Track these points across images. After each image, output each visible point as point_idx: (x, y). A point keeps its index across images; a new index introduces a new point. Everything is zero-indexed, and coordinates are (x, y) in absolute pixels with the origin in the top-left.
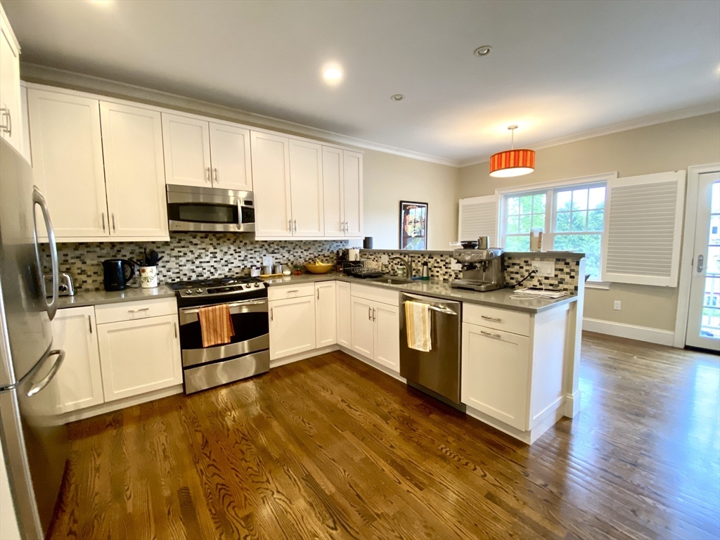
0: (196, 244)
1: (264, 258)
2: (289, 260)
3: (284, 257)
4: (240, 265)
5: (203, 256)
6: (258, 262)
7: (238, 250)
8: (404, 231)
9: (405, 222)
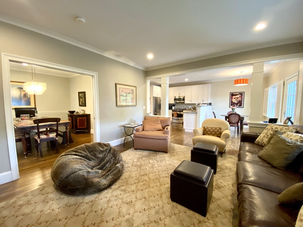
1: (189, 106)
3: (193, 106)
5: (180, 106)
7: (185, 105)
8: (231, 101)
9: (232, 98)
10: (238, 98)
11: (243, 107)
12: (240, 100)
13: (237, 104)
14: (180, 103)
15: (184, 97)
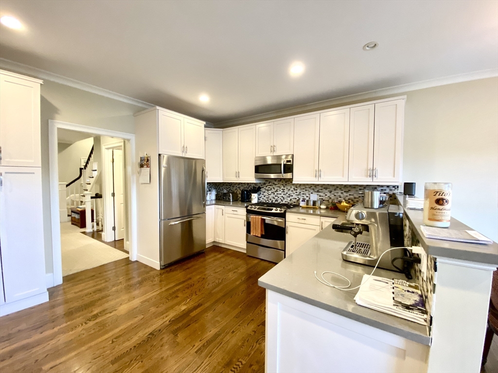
0: (276, 185)
1: (311, 195)
2: (331, 198)
3: (326, 195)
4: (296, 197)
5: (278, 190)
6: (307, 197)
7: (296, 189)
14: (276, 183)
15: (291, 160)
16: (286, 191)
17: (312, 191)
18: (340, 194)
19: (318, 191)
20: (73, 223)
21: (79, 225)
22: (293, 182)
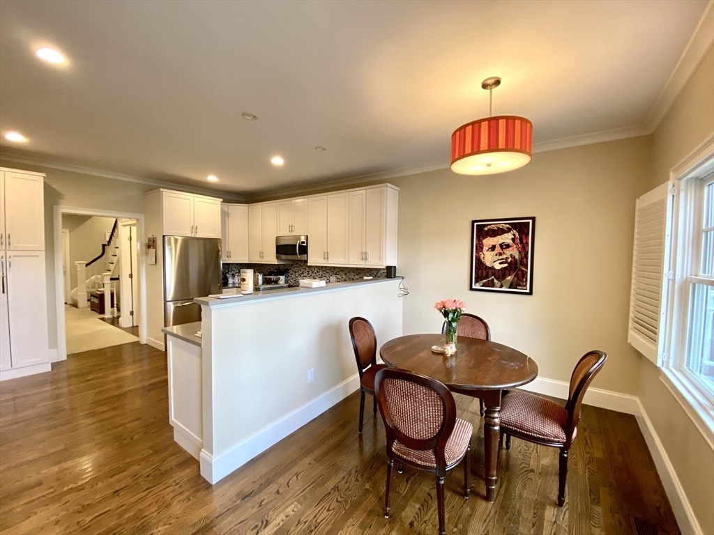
8: (478, 259)
9: (480, 248)
10: (508, 246)
11: (530, 293)
12: (517, 257)
13: (501, 275)
14: (302, 264)
15: (305, 241)
16: (310, 273)
17: (331, 273)
18: (352, 276)
19: (336, 274)
20: (93, 308)
21: (98, 310)
22: (308, 264)
